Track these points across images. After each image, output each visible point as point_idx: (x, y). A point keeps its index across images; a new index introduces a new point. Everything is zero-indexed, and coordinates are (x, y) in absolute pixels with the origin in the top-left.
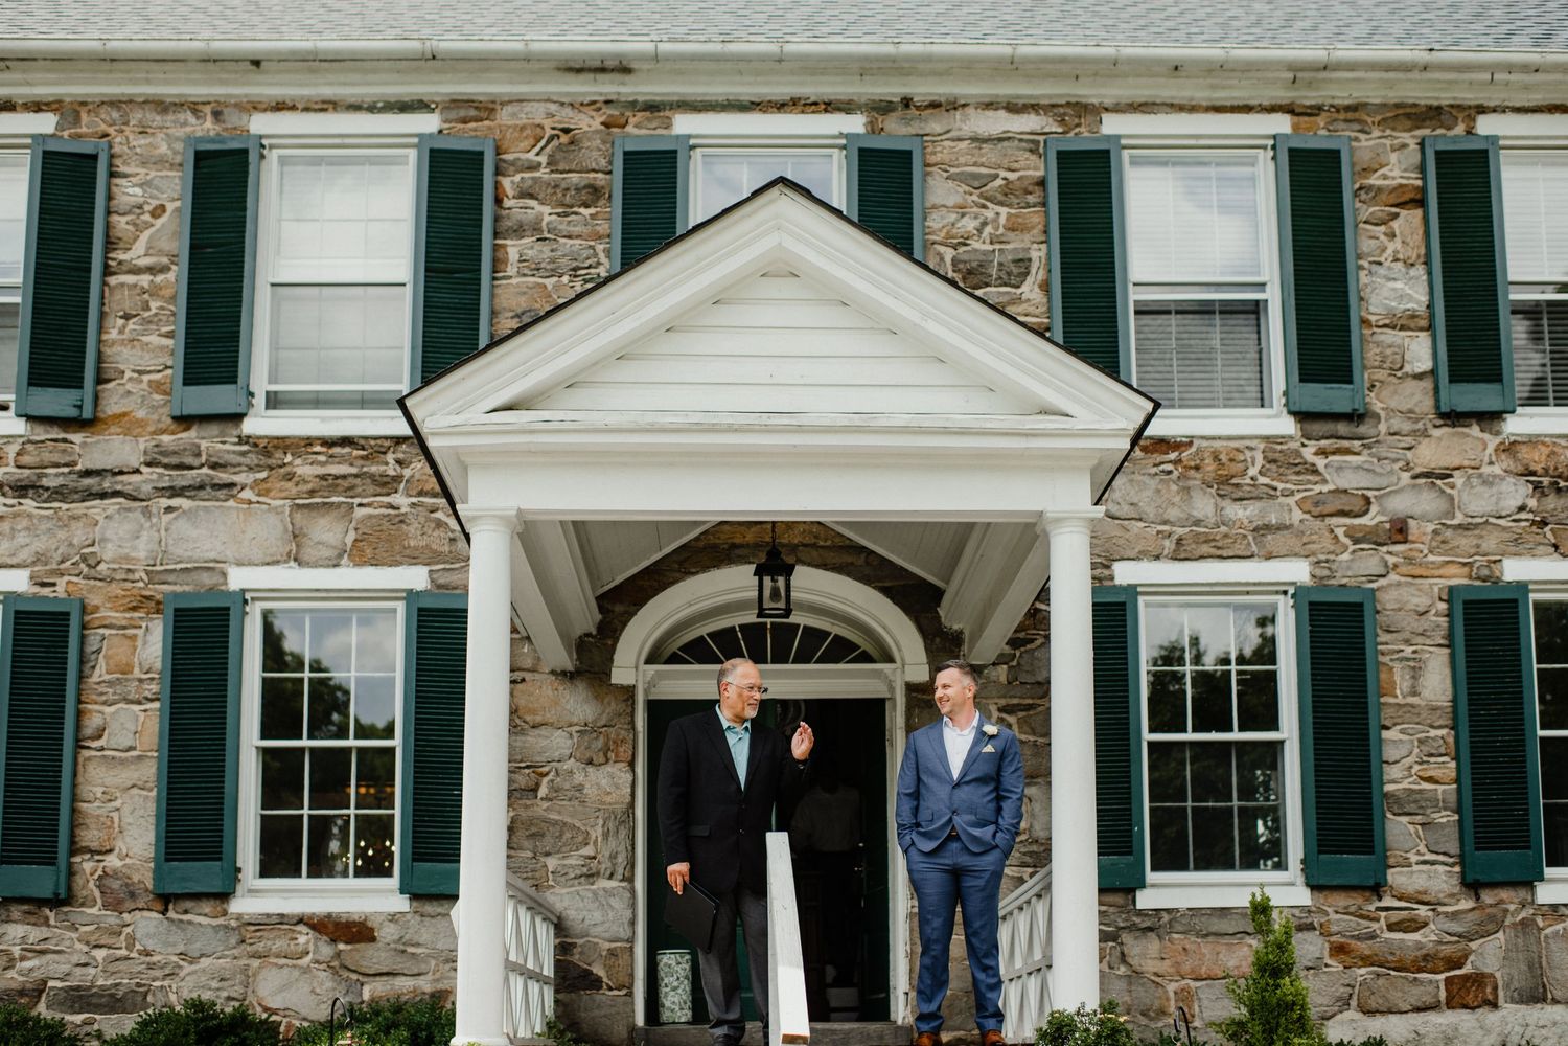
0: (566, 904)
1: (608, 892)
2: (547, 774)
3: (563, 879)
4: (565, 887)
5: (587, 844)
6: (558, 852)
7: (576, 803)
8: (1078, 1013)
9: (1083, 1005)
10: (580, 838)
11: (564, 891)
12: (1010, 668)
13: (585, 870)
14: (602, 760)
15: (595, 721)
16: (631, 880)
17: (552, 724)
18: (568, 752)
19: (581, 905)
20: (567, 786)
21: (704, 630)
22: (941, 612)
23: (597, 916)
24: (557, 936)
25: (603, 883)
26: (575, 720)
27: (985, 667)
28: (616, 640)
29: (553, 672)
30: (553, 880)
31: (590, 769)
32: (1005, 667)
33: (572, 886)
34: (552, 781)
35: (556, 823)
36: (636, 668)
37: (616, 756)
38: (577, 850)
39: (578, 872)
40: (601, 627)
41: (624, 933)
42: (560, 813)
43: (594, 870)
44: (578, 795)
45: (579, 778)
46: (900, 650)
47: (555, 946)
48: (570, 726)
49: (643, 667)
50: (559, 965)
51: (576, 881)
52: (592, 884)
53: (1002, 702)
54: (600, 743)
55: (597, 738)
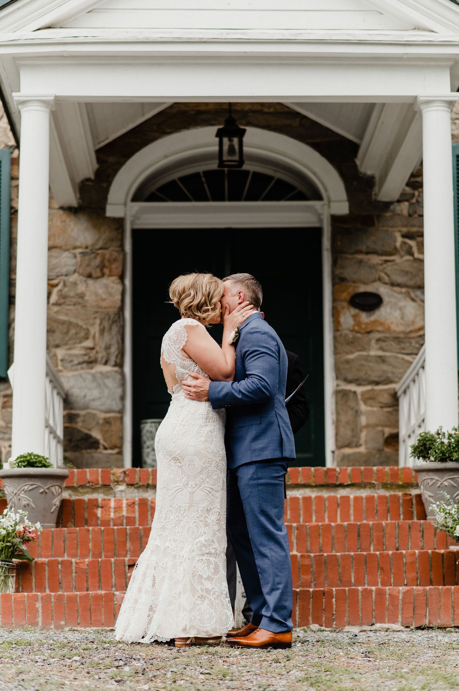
0: (72, 383)
1: (105, 375)
2: (56, 285)
3: (69, 365)
4: (71, 370)
5: (87, 338)
6: (66, 344)
7: (79, 307)
8: (438, 434)
9: (441, 428)
10: (82, 334)
11: (70, 374)
12: (411, 204)
13: (86, 358)
14: (99, 274)
15: (93, 245)
16: (120, 365)
17: (60, 248)
18: (73, 268)
19: (83, 384)
20: (72, 294)
21: (176, 175)
22: (358, 162)
23: (95, 393)
24: (65, 408)
25: (100, 368)
26: (78, 244)
27: (390, 203)
28: (110, 183)
29: (62, 208)
30: (63, 366)
31: (90, 282)
32: (406, 204)
33: (76, 370)
34: (61, 291)
35: (63, 323)
36: (125, 204)
37: (110, 271)
38: (80, 342)
39: (81, 360)
40: (98, 173)
41: (116, 405)
42: (66, 314)
43: (93, 359)
44: (80, 300)
45: (81, 288)
46: (326, 190)
47: (64, 417)
48: (75, 248)
49: (130, 204)
50: (66, 430)
51: (79, 367)
52: (92, 368)
53: (405, 230)
54: (98, 261)
55: (95, 258)
